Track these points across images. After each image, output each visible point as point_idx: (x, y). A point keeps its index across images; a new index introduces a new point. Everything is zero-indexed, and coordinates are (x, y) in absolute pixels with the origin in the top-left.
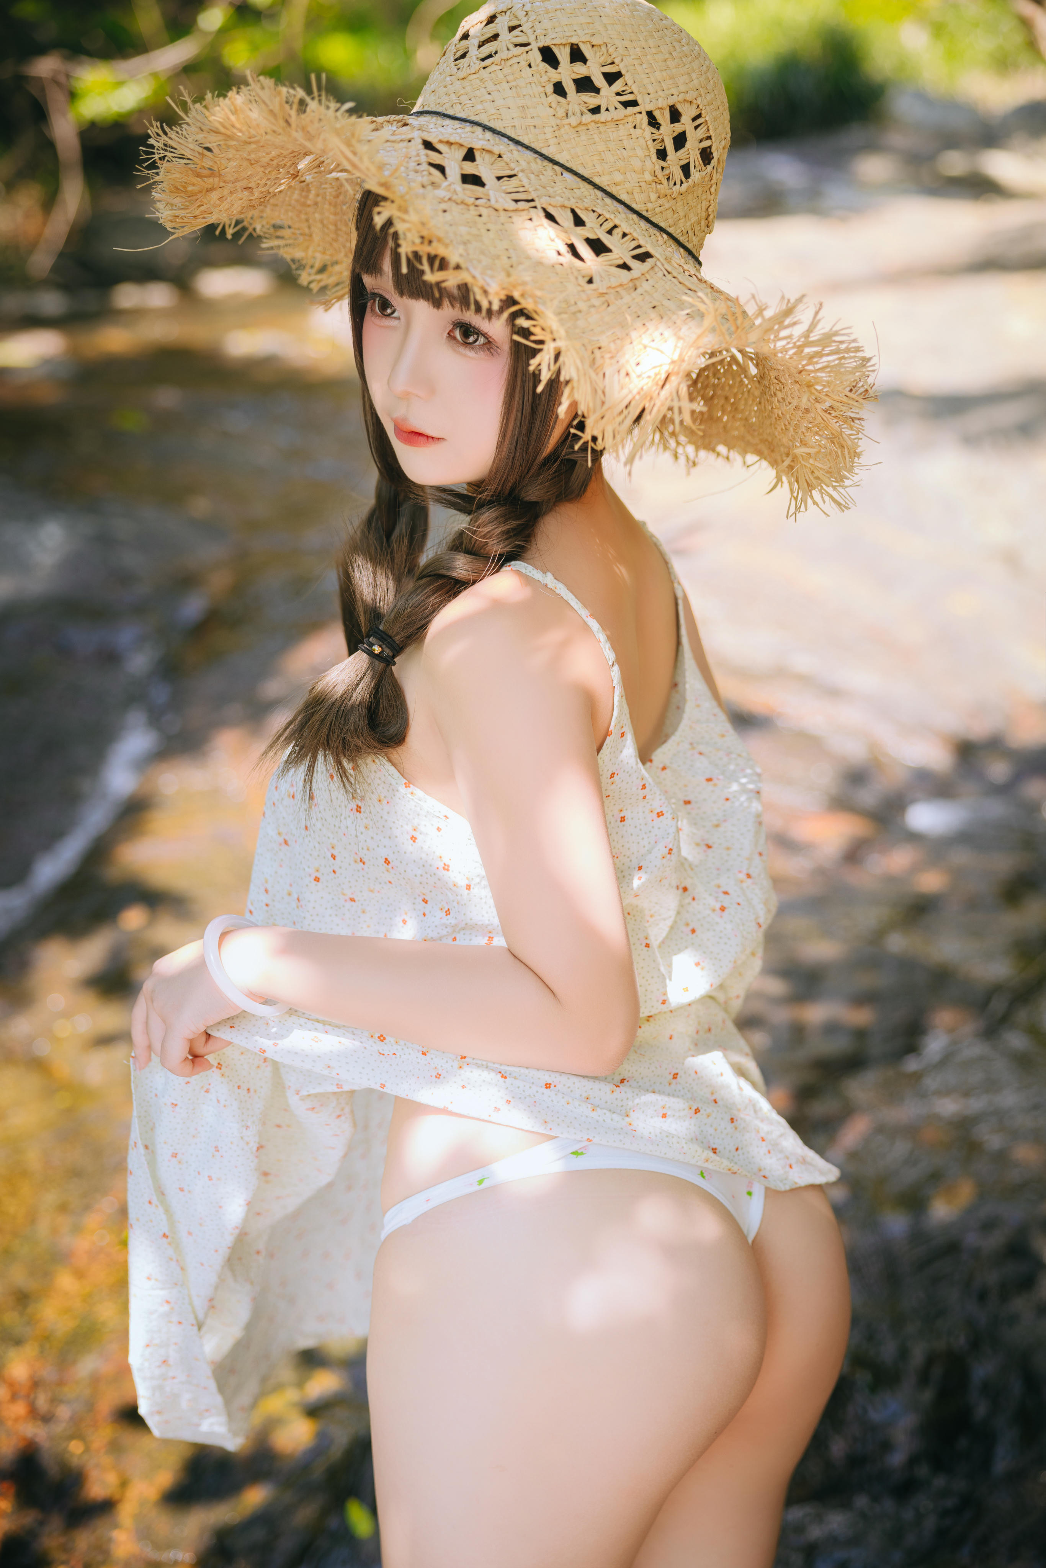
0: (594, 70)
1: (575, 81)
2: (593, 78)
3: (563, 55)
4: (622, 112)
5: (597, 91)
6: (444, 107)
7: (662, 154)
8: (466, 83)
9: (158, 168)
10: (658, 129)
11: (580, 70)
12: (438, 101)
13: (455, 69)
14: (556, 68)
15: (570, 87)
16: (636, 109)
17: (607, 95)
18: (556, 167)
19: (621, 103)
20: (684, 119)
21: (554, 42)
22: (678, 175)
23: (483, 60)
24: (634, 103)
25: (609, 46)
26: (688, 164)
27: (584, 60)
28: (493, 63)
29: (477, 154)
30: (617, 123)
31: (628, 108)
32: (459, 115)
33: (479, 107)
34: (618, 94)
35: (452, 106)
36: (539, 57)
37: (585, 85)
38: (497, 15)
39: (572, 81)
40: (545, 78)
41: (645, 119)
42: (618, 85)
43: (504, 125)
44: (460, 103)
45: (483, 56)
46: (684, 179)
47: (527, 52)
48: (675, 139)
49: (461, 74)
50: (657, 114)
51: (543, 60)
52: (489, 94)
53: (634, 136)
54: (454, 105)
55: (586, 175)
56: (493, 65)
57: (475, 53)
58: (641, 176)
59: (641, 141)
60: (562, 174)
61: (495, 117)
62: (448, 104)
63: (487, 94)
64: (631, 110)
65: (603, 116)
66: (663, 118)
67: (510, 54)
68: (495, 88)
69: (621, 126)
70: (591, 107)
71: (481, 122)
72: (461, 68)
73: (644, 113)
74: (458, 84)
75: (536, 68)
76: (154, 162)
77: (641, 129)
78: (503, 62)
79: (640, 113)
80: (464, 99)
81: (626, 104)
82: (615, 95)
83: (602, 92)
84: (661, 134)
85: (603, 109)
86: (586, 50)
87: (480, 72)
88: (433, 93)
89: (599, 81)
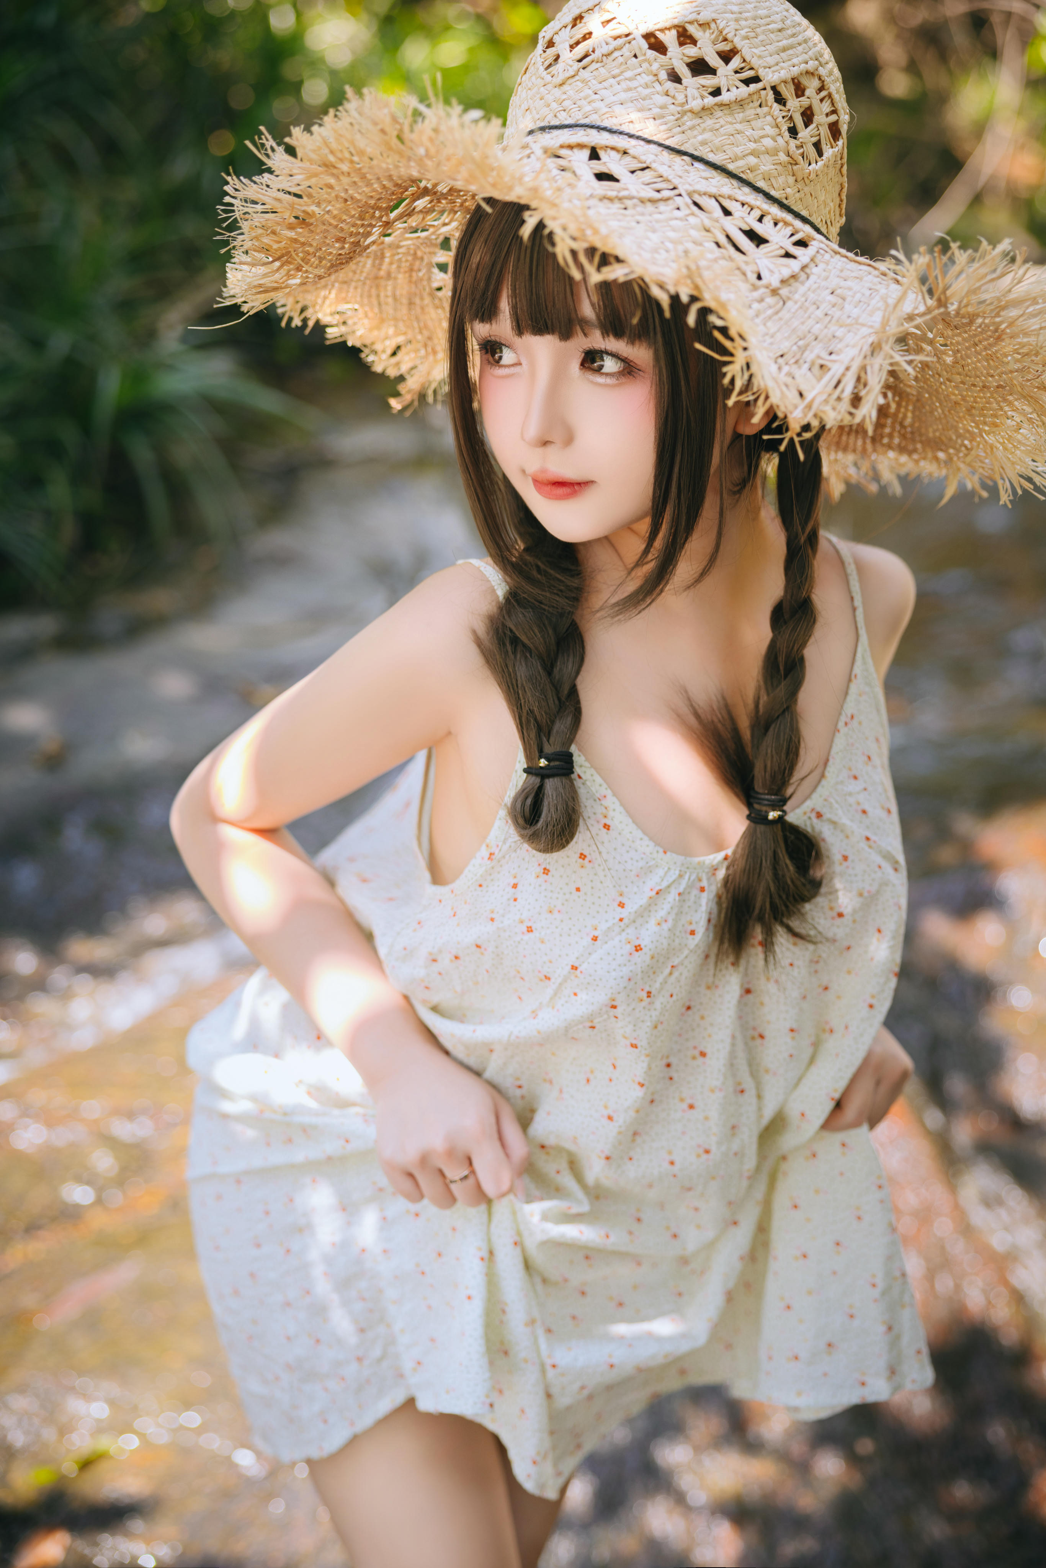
0: (706, 48)
1: (689, 65)
2: (707, 59)
3: (669, 39)
4: (744, 90)
5: (713, 72)
6: (547, 120)
7: (793, 132)
8: (566, 87)
9: (240, 228)
10: (784, 105)
11: (691, 52)
12: (537, 116)
13: (549, 76)
14: (665, 55)
15: (684, 72)
16: (760, 85)
17: (725, 74)
18: (685, 158)
19: (742, 81)
20: (808, 92)
21: (657, 27)
22: (812, 152)
23: (580, 61)
24: (756, 79)
25: (718, 22)
26: (819, 141)
27: (694, 42)
28: (593, 61)
29: (602, 154)
30: (741, 103)
31: (751, 85)
32: (567, 122)
33: (588, 108)
34: (736, 72)
35: (555, 116)
36: (645, 45)
37: (699, 67)
38: (583, 15)
39: (685, 65)
40: (655, 66)
41: (771, 95)
42: (736, 63)
43: (620, 122)
44: (564, 110)
45: (579, 57)
46: (818, 158)
47: (630, 43)
48: (803, 114)
49: (558, 80)
50: (783, 89)
51: (649, 48)
52: (596, 93)
53: (761, 115)
54: (558, 114)
55: (719, 163)
56: (594, 63)
57: (568, 57)
58: (776, 158)
59: (769, 118)
60: (693, 165)
61: (607, 116)
62: (549, 116)
63: (593, 94)
64: (753, 87)
65: (725, 97)
66: (788, 92)
67: (611, 47)
68: (601, 86)
69: (745, 106)
70: (710, 90)
71: (594, 124)
72: (556, 75)
73: (769, 88)
74: (557, 92)
75: (643, 58)
76: (236, 220)
77: (767, 106)
78: (605, 58)
79: (765, 89)
80: (567, 103)
81: (747, 82)
82: (733, 74)
83: (719, 72)
84: (789, 110)
85: (724, 91)
86: (692, 30)
87: (579, 73)
88: (528, 111)
89: (714, 61)
